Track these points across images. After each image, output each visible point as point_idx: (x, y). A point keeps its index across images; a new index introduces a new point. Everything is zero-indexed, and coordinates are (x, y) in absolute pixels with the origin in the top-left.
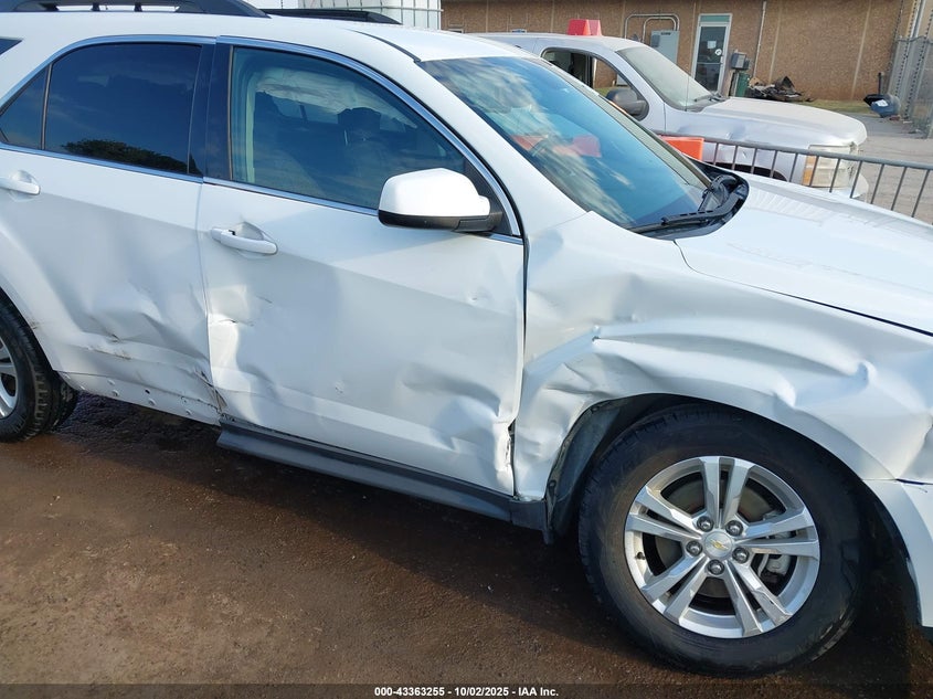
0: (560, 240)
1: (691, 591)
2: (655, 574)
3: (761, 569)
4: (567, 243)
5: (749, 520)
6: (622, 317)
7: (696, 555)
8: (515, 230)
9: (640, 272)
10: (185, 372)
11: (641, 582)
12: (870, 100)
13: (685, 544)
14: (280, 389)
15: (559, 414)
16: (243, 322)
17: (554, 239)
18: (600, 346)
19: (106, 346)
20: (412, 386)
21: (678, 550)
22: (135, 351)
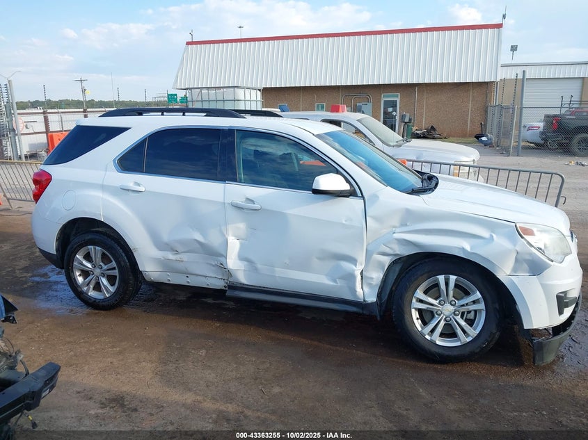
0: (378, 197)
1: (439, 329)
2: (424, 325)
3: (464, 318)
4: (381, 198)
5: (458, 300)
6: (403, 224)
7: (439, 315)
8: (359, 194)
9: (409, 207)
10: (211, 264)
11: (420, 329)
12: (478, 137)
13: (435, 311)
14: (259, 266)
15: (381, 264)
16: (242, 239)
17: (375, 197)
18: (396, 236)
19: (171, 256)
20: (319, 259)
21: (432, 314)
22: (185, 257)
